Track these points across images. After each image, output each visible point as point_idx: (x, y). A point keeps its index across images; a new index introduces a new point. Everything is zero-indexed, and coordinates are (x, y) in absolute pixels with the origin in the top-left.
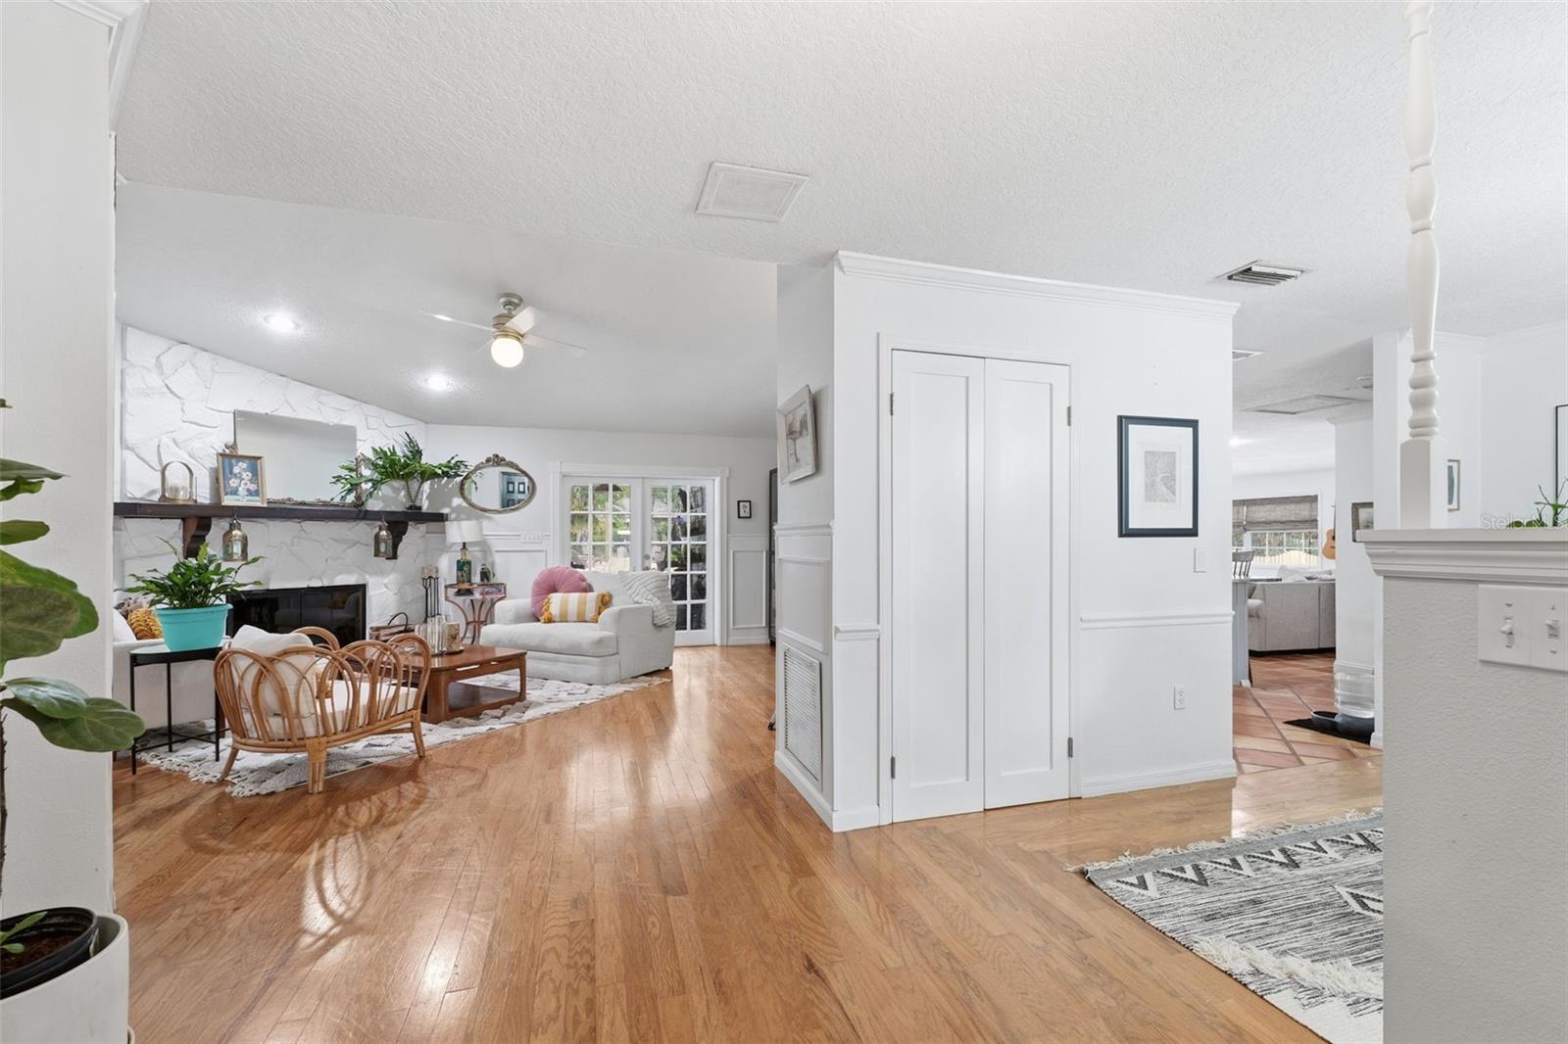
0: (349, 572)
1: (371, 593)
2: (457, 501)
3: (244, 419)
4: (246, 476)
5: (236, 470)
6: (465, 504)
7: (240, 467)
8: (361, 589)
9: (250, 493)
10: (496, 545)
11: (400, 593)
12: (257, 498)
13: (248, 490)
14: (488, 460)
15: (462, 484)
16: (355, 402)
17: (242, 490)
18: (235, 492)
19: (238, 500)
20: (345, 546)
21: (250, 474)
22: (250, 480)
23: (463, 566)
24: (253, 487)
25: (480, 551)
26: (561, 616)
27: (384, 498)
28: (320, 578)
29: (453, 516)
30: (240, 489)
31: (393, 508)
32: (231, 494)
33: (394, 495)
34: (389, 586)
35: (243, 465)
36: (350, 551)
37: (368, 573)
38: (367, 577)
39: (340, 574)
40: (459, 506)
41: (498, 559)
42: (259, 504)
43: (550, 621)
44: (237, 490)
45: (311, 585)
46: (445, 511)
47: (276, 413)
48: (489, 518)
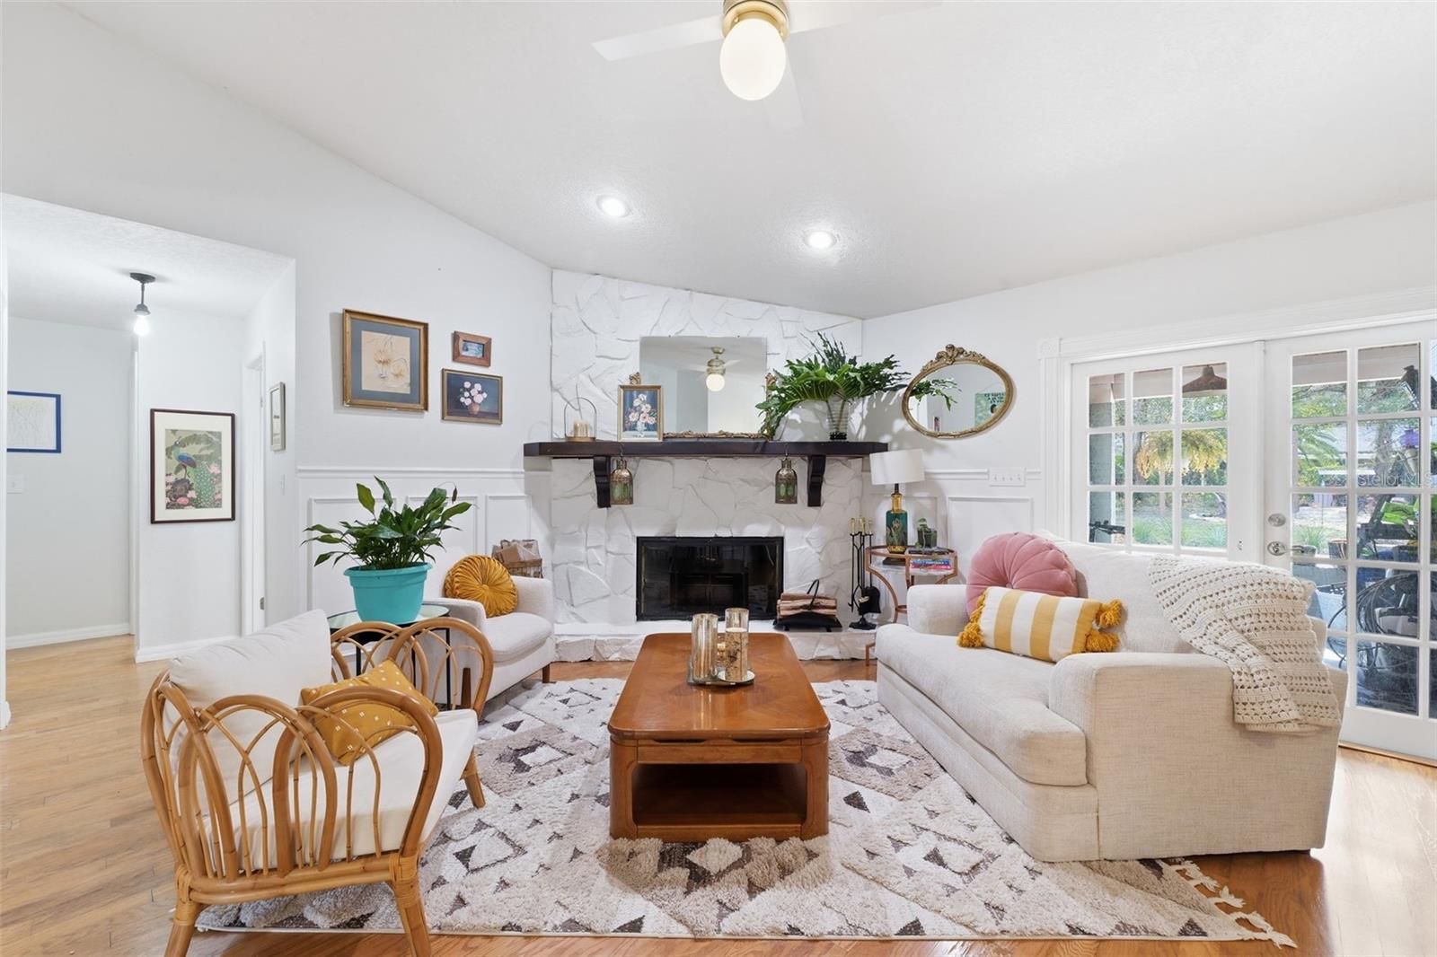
0: (762, 522)
1: (789, 550)
2: (900, 424)
3: (650, 347)
4: (646, 408)
5: (636, 403)
6: (909, 428)
7: (640, 400)
8: (776, 544)
9: (649, 427)
10: (952, 489)
11: (825, 550)
12: (655, 433)
13: (647, 424)
14: (939, 357)
15: (905, 399)
16: (767, 306)
17: (640, 426)
18: (633, 428)
19: (636, 436)
20: (756, 488)
21: (649, 407)
22: (649, 413)
23: (896, 518)
24: (651, 421)
25: (929, 498)
26: (996, 636)
27: (804, 426)
28: (729, 527)
29: (895, 446)
30: (639, 423)
31: (816, 439)
32: (630, 430)
33: (818, 421)
34: (812, 541)
35: (643, 397)
36: (761, 493)
37: (782, 523)
38: (783, 527)
39: (752, 522)
40: (902, 431)
41: (954, 511)
42: (656, 440)
43: (973, 642)
44: (636, 425)
45: (719, 535)
46: (885, 439)
47: (682, 334)
48: (942, 447)
